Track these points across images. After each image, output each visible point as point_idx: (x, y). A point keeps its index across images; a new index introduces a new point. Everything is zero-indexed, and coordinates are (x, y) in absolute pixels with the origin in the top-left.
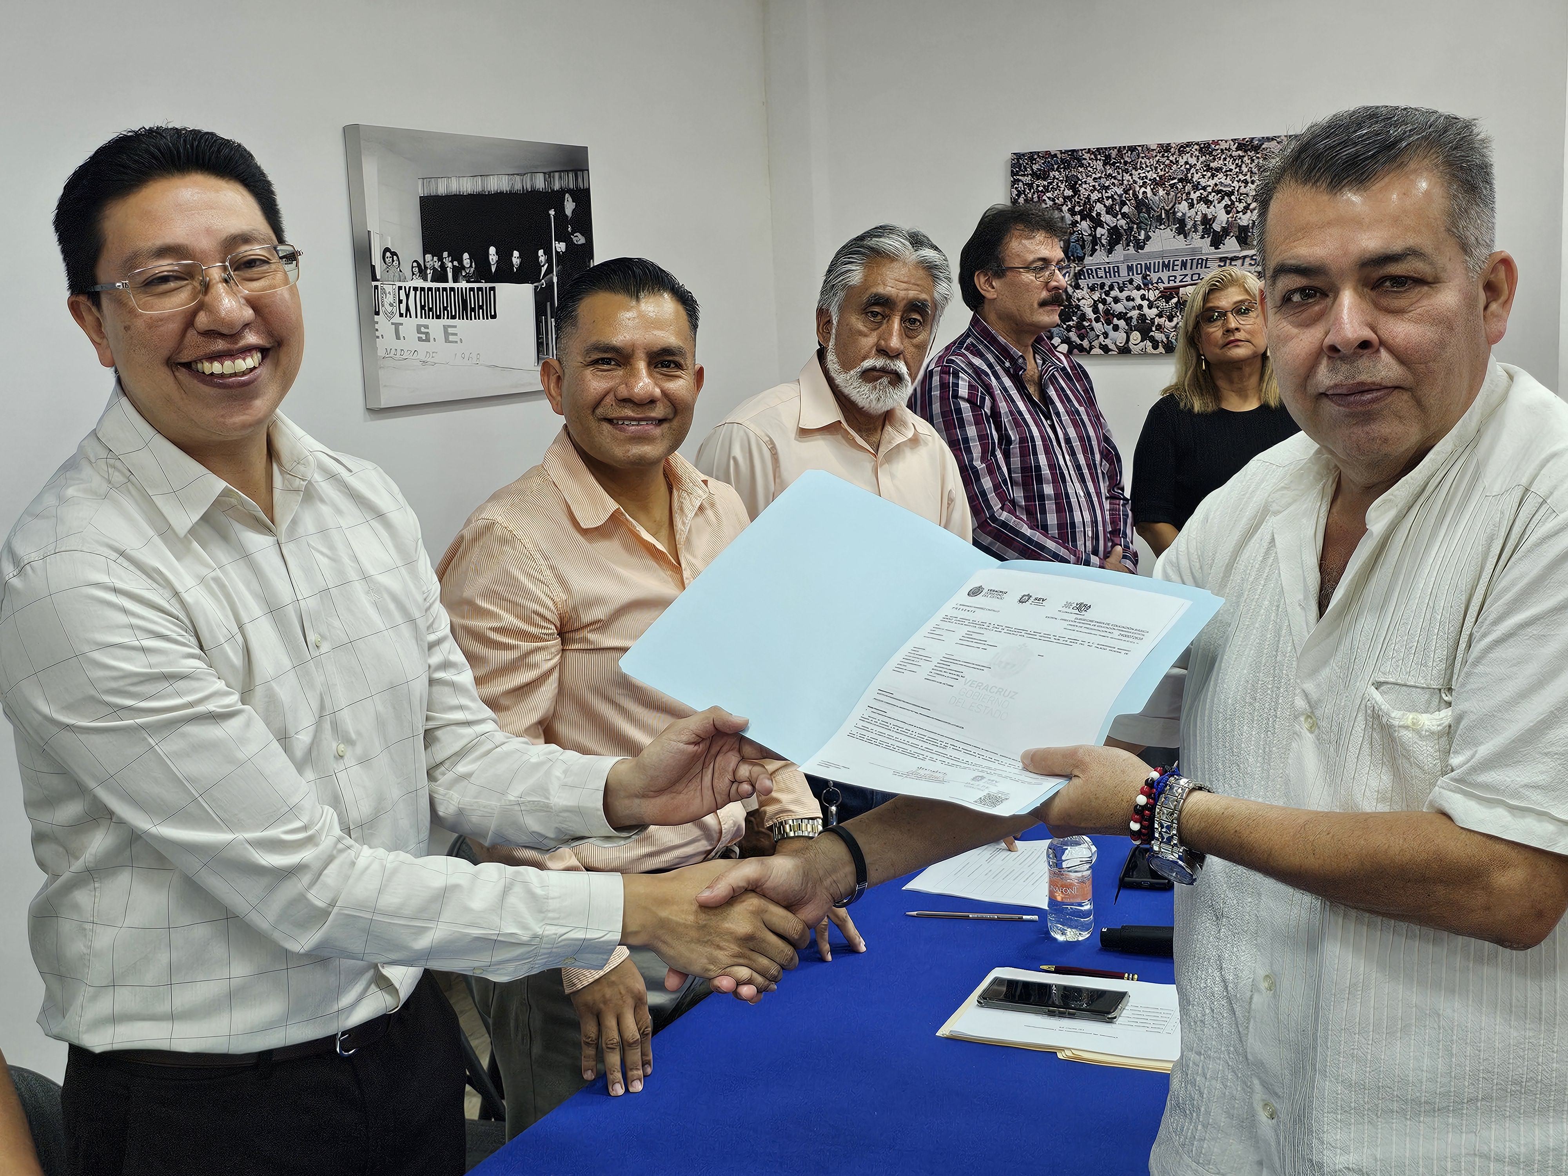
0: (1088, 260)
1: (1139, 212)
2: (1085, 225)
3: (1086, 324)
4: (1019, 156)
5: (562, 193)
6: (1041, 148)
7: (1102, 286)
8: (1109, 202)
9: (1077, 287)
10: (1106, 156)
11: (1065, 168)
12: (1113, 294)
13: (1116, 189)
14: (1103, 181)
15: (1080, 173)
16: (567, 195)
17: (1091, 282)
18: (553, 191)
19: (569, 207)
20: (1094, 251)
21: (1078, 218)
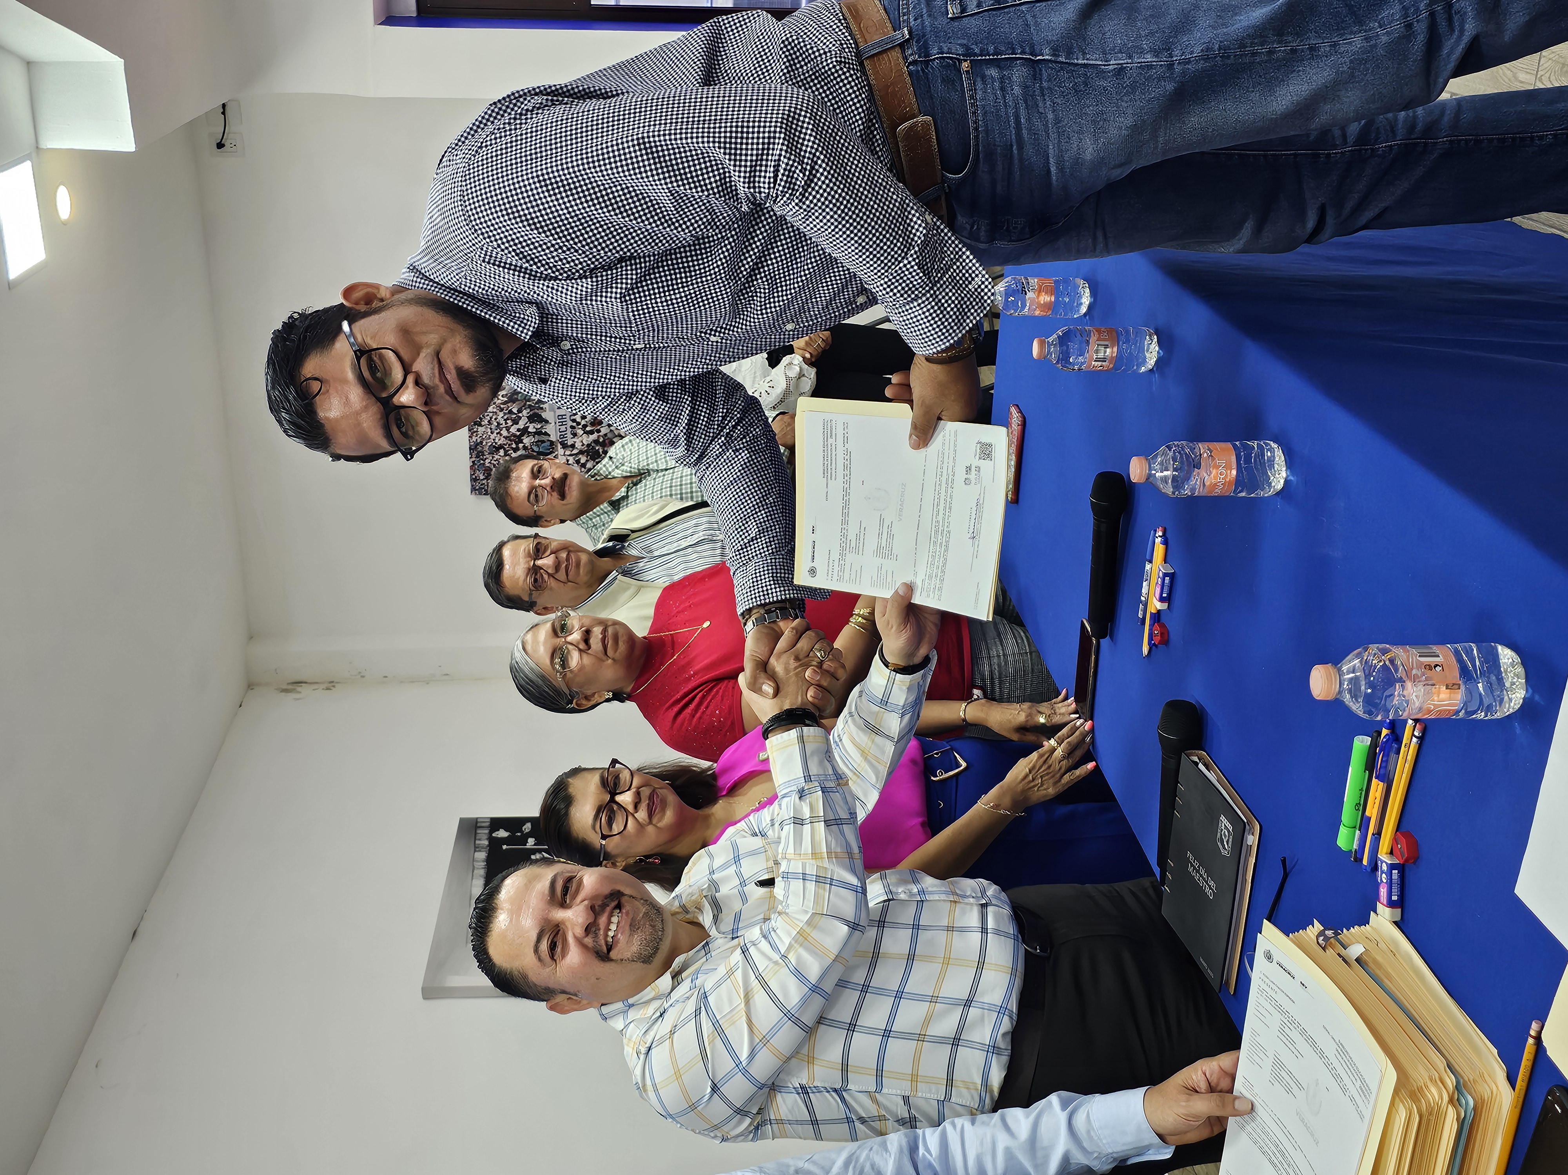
0: (553, 438)
1: (517, 400)
2: (527, 441)
3: (601, 440)
4: (473, 489)
5: (492, 840)
6: (468, 472)
7: (572, 427)
8: (510, 423)
9: (573, 446)
10: (475, 425)
11: (483, 455)
12: (579, 420)
13: (499, 417)
14: (493, 427)
15: (487, 444)
16: (494, 835)
17: (569, 436)
18: (489, 846)
19: (502, 834)
20: (546, 434)
21: (521, 445)
